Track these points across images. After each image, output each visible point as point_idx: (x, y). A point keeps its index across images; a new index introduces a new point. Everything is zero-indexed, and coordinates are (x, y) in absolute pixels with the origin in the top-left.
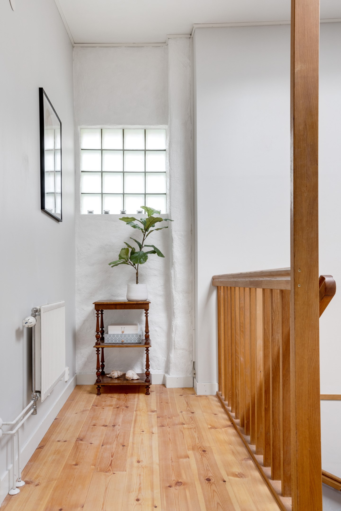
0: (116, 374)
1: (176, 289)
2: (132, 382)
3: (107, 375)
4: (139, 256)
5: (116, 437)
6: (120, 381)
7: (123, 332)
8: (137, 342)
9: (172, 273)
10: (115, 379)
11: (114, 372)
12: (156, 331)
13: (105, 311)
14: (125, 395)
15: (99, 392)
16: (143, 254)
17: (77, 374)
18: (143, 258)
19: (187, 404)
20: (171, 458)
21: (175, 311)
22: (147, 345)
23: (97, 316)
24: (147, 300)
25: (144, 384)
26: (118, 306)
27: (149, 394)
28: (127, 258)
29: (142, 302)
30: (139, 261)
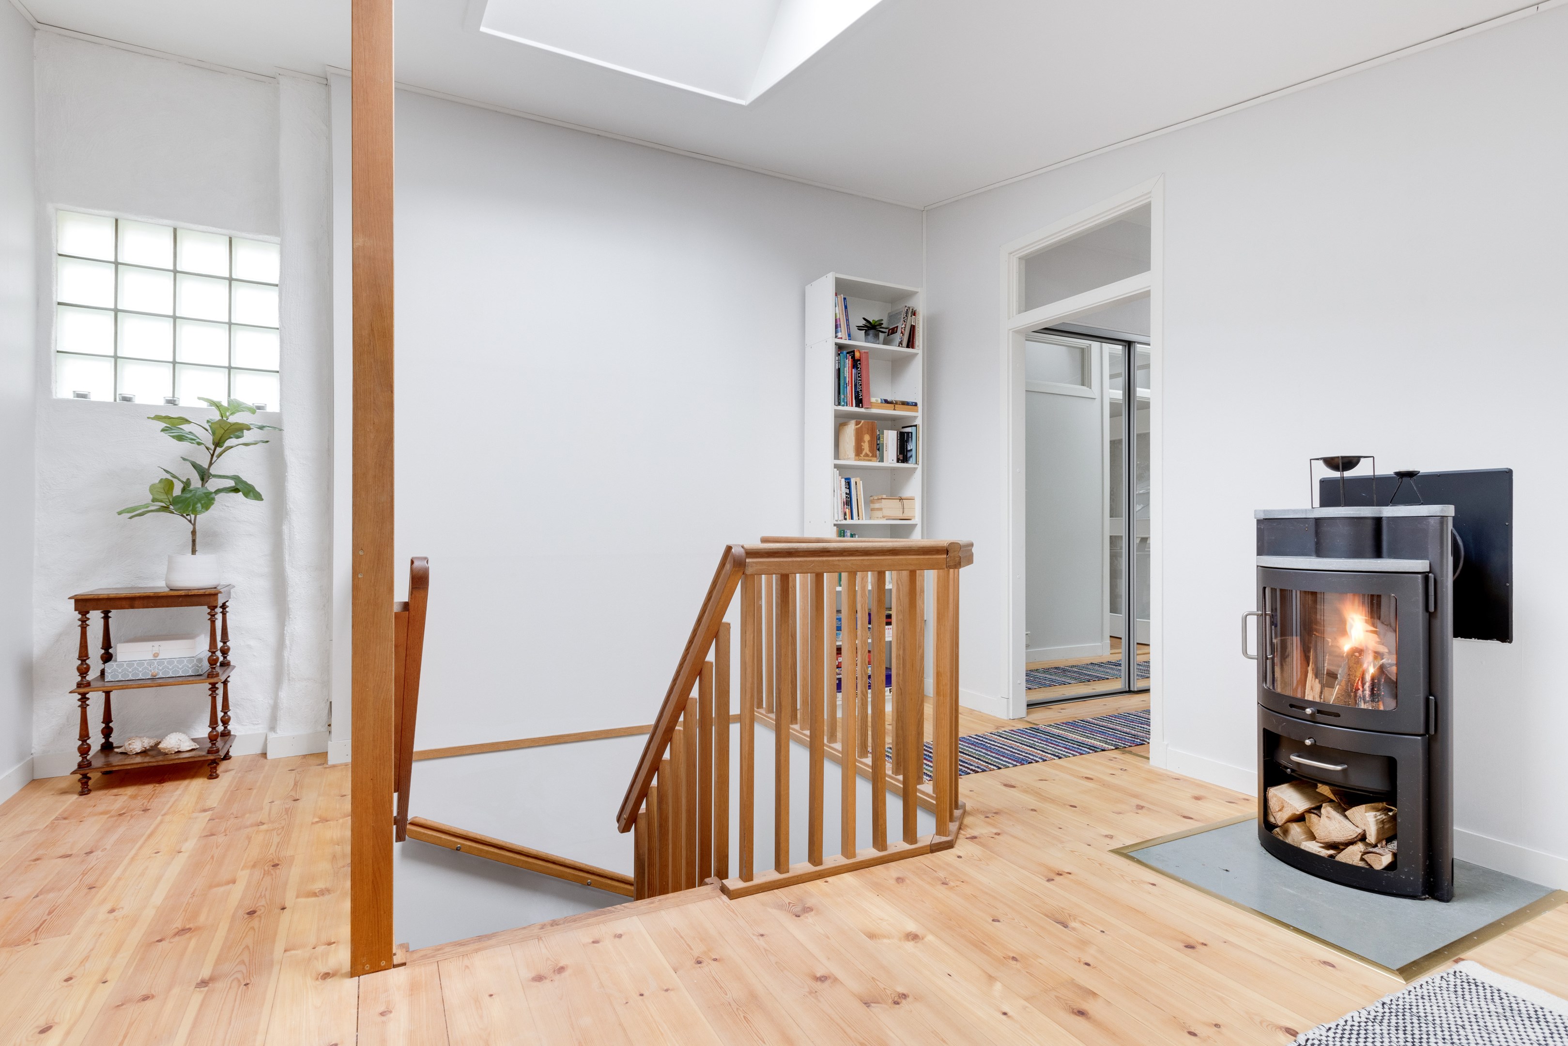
0: (137, 746)
1: (293, 564)
2: (177, 757)
3: (116, 750)
4: (193, 498)
5: (82, 874)
6: (148, 758)
7: (156, 655)
8: (191, 673)
9: (286, 531)
10: (134, 756)
11: (134, 741)
12: (249, 647)
13: (113, 614)
14: (155, 786)
15: (87, 787)
16: (205, 493)
17: (34, 755)
18: (203, 502)
19: (295, 784)
20: (195, 889)
21: (291, 606)
22: (212, 677)
23: (82, 624)
24: (218, 585)
25: (206, 759)
26: (137, 603)
27: (217, 777)
28: (168, 500)
29: (201, 592)
30: (190, 509)
